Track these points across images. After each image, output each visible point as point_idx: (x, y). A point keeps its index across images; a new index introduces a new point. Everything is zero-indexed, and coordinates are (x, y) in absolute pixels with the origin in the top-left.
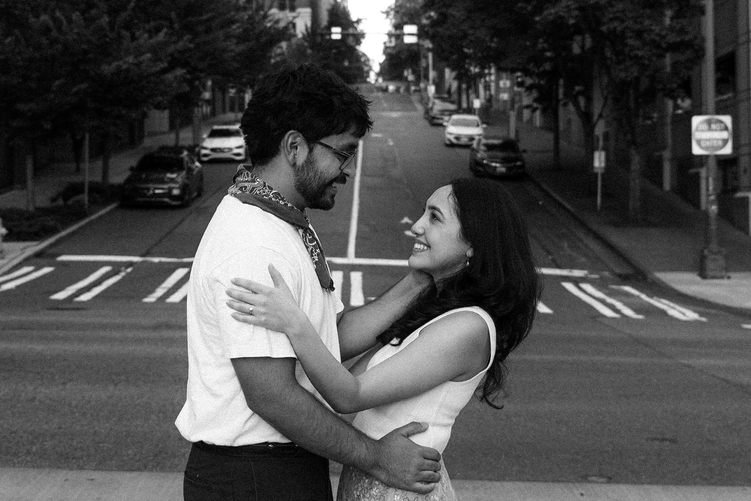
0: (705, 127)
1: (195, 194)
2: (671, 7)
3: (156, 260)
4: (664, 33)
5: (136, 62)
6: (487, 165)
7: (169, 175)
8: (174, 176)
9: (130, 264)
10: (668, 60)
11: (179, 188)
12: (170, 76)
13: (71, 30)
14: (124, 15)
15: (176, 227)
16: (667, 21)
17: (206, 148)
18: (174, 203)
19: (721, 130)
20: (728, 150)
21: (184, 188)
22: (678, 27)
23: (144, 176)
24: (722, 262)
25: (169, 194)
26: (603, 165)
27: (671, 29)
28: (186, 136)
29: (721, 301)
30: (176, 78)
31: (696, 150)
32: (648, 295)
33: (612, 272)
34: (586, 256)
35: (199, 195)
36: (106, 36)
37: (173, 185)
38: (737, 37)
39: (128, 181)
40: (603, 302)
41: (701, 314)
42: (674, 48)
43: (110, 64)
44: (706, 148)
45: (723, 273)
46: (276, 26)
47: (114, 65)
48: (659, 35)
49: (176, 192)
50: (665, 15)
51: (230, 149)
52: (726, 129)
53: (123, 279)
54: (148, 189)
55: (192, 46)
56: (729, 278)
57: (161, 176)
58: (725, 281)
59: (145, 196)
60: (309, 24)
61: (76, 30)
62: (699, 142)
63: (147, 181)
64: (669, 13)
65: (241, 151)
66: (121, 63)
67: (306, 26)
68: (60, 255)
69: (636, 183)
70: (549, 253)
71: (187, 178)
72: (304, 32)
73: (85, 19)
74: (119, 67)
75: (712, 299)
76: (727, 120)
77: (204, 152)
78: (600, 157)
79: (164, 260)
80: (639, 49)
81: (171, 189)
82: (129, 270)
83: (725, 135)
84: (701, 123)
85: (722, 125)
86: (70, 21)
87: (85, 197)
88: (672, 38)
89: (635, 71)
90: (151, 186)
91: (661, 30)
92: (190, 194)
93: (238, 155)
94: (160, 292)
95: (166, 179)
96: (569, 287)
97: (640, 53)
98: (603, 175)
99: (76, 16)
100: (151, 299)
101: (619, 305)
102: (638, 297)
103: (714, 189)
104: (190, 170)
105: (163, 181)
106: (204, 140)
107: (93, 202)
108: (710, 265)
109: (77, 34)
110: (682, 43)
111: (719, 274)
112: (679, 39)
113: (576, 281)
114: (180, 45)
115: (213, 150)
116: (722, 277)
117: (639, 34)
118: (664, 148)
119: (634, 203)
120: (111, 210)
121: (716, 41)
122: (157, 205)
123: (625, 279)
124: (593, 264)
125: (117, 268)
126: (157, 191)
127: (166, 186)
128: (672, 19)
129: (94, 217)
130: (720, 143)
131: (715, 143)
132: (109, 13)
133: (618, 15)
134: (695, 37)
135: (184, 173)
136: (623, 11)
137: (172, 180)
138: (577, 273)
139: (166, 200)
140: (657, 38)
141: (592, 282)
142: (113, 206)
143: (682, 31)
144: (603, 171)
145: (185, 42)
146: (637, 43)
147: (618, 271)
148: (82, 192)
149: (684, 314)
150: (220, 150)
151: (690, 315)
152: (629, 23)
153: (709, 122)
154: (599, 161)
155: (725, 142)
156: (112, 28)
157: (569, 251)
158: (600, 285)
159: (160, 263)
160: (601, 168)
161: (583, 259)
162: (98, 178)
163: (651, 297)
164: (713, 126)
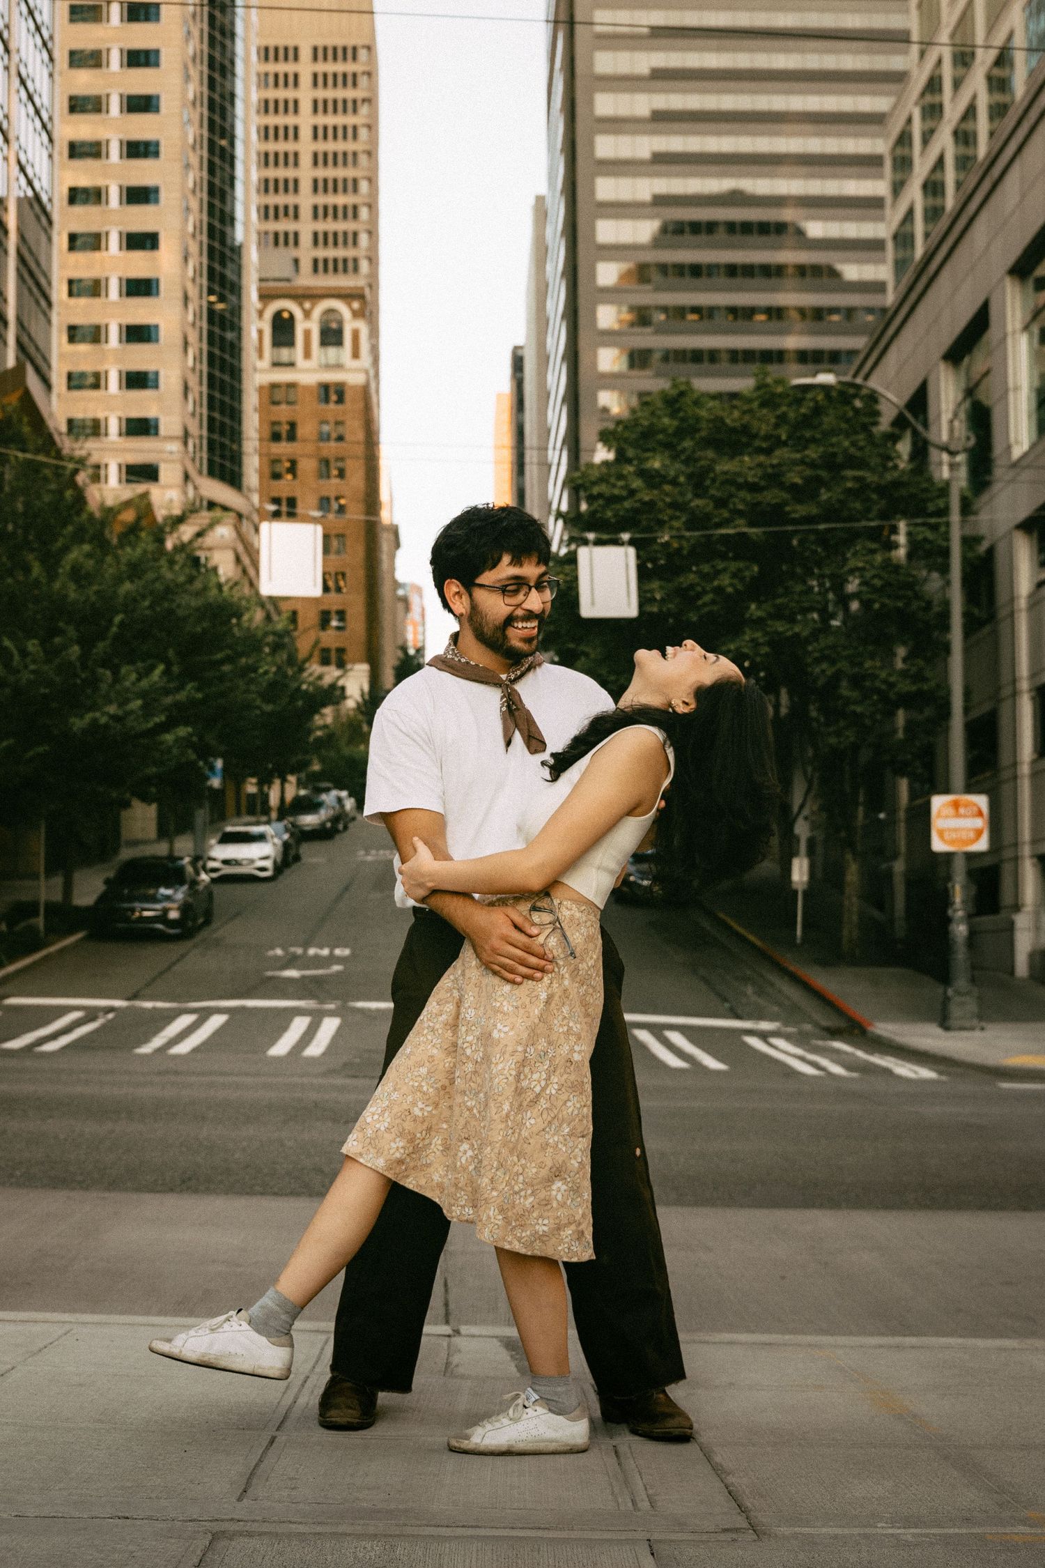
0: (951, 811)
1: (201, 921)
2: (904, 643)
3: (148, 1005)
4: (892, 679)
5: (120, 713)
6: (635, 883)
7: (163, 891)
8: (169, 892)
9: (111, 1009)
10: (901, 717)
11: (178, 909)
12: (169, 738)
13: (26, 667)
14: (101, 647)
15: (174, 964)
16: (899, 665)
17: (214, 860)
18: (172, 931)
19: (974, 816)
20: (982, 845)
21: (185, 909)
22: (914, 670)
23: (126, 891)
24: (971, 1006)
25: (163, 917)
26: (805, 878)
27: (904, 674)
28: (184, 846)
29: (969, 1059)
30: (176, 741)
31: (938, 845)
32: (867, 1052)
33: (816, 1025)
34: (780, 1005)
35: (208, 922)
36: (76, 675)
37: (167, 905)
38: (999, 689)
39: (102, 899)
40: (802, 1059)
41: (940, 1073)
42: (907, 701)
43: (82, 717)
44: (952, 842)
45: (975, 1022)
46: (320, 683)
47: (89, 717)
48: (885, 682)
49: (174, 915)
50: (895, 655)
51: (252, 861)
52: (980, 814)
53: (103, 1027)
54: (133, 910)
55: (199, 696)
56: (982, 1029)
57: (152, 891)
58: (977, 1034)
59: (128, 920)
60: (366, 688)
61: (32, 667)
62: (941, 834)
63: (132, 899)
64: (901, 652)
65: (268, 864)
66: (98, 714)
67: (362, 690)
68: (8, 996)
69: (852, 903)
70: (725, 1000)
71: (190, 895)
72: (359, 699)
73: (45, 651)
74: (95, 720)
75: (956, 1056)
76: (982, 801)
77: (211, 864)
78: (801, 867)
79: (160, 1004)
80: (856, 703)
81: (166, 911)
82: (111, 1016)
83: (979, 823)
84: (944, 805)
85: (975, 809)
86: (24, 653)
87: (40, 922)
88: (906, 687)
89: (851, 736)
90: (137, 905)
91: (890, 675)
92: (195, 920)
93: (263, 869)
94: (157, 1042)
95: (159, 896)
96: (754, 1042)
97: (859, 709)
98: (805, 893)
99: (32, 646)
100: (146, 1049)
101: (824, 1062)
102: (853, 1055)
103: (963, 902)
104: (194, 883)
105: (154, 899)
106: (211, 846)
107: (50, 929)
108: (955, 1011)
109: (33, 672)
110: (920, 693)
111: (968, 1024)
112: (914, 688)
113: (764, 1036)
114: (181, 696)
115: (226, 862)
116: (972, 1029)
117: (856, 681)
118: (895, 856)
119: (849, 931)
120: (77, 942)
121: (967, 694)
122: (146, 934)
123: (834, 1033)
124: (790, 1014)
125: (91, 1014)
126: (146, 914)
127: (158, 906)
128: (905, 660)
129: (52, 949)
130: (972, 835)
131: (964, 835)
132: (79, 642)
133: (827, 652)
134: (938, 686)
135: (185, 887)
136: (833, 647)
137: (168, 898)
138: (765, 1026)
139: (160, 926)
140: (883, 687)
141: (788, 1037)
142: (79, 935)
143: (919, 677)
144: (805, 886)
145: (189, 691)
146: (855, 694)
147: (825, 1023)
148: (37, 914)
149: (916, 1072)
150: (237, 863)
151: (926, 1073)
152: (843, 665)
153: (956, 805)
154: (800, 872)
155: (979, 833)
156: (84, 667)
157: (754, 998)
158: (800, 1039)
159: (154, 1009)
160: (802, 882)
161: (776, 1009)
162: (57, 897)
163: (872, 1054)
164: (962, 811)
